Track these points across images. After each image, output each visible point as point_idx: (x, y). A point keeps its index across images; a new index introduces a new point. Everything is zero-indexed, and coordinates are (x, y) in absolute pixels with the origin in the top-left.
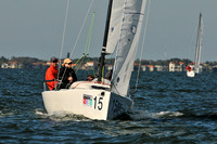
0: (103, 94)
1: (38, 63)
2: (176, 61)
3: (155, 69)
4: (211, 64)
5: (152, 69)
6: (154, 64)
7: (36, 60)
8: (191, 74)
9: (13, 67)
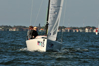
0: (44, 40)
1: (26, 29)
3: (79, 31)
5: (78, 31)
6: (78, 29)
7: (25, 27)
9: (14, 30)
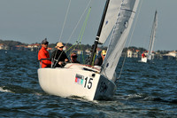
0: (93, 75)
2: (133, 49)
4: (162, 53)
8: (144, 60)
